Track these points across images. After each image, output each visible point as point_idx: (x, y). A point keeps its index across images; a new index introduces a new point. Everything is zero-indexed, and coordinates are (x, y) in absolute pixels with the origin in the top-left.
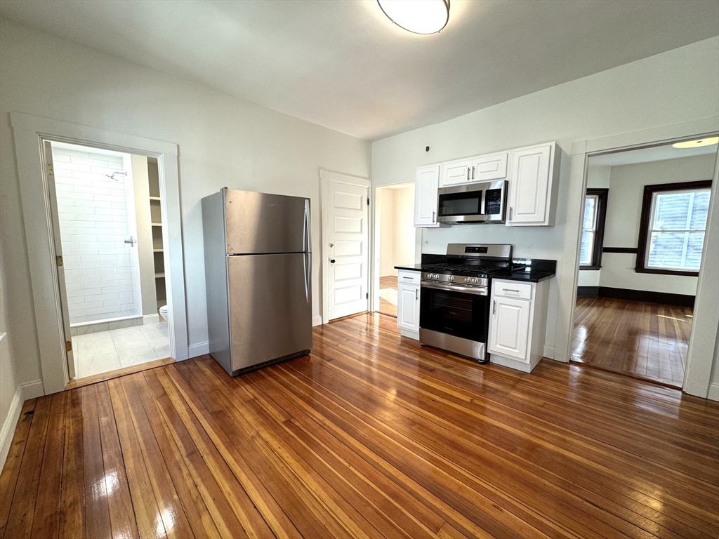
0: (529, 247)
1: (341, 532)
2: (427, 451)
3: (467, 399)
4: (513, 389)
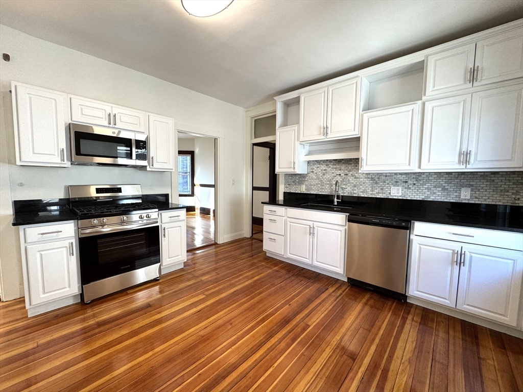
0: (151, 186)
1: (326, 366)
2: (255, 322)
3: (202, 297)
4: (197, 277)
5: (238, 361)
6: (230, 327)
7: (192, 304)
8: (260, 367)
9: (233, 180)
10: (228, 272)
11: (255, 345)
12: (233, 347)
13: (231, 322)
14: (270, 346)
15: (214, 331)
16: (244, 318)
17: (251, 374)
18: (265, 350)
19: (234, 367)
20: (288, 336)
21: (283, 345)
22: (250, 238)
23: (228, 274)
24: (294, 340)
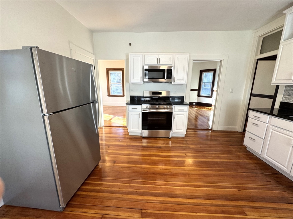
4: (188, 144)
5: (180, 196)
6: (188, 177)
7: (177, 156)
8: (189, 207)
9: (232, 89)
10: (207, 148)
11: (194, 195)
12: (182, 187)
13: (190, 175)
14: (203, 202)
15: (178, 174)
16: (199, 177)
17: (181, 206)
18: (198, 202)
19: (176, 196)
20: (220, 207)
21: (213, 208)
22: (241, 133)
23: (206, 149)
24: (223, 212)
